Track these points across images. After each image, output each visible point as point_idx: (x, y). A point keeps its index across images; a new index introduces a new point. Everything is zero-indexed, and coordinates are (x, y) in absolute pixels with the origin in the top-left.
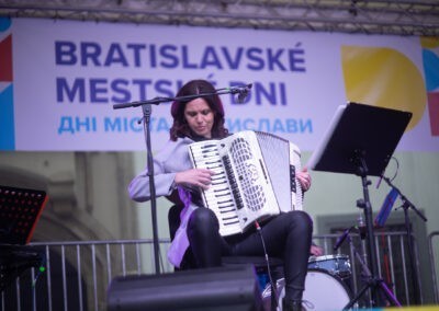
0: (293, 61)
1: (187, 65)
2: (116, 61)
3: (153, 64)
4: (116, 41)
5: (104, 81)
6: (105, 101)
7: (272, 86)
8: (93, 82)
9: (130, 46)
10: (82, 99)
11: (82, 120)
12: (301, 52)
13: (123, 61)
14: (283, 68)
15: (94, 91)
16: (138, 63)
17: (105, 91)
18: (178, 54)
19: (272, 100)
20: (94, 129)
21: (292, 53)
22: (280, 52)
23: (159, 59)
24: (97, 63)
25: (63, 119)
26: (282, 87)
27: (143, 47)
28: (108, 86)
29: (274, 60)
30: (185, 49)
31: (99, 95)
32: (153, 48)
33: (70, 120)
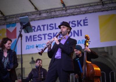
0: (84, 23)
1: (56, 28)
2: (39, 30)
3: (48, 29)
4: (39, 25)
5: (36, 35)
6: (36, 40)
7: (78, 31)
8: (34, 36)
9: (42, 26)
10: (31, 41)
11: (31, 46)
12: (87, 20)
13: (40, 30)
14: (81, 25)
15: (34, 38)
16: (44, 30)
17: (36, 38)
18: (54, 26)
19: (78, 35)
20: (34, 48)
21: (84, 20)
22: (81, 21)
23: (49, 28)
24: (35, 31)
25: (27, 46)
26: (81, 31)
27: (45, 25)
28: (37, 37)
29: (79, 23)
30: (55, 24)
31: (35, 39)
32: (47, 25)
33: (28, 46)
